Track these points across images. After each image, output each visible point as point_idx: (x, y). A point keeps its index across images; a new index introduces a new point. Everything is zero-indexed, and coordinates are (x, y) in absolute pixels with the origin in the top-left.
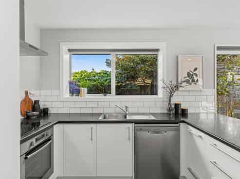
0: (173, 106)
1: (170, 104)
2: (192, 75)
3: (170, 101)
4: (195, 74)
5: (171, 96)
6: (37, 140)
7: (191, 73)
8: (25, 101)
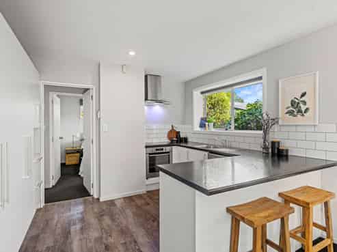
2: (298, 103)
4: (302, 101)
6: (157, 150)
7: (297, 101)
8: (171, 131)
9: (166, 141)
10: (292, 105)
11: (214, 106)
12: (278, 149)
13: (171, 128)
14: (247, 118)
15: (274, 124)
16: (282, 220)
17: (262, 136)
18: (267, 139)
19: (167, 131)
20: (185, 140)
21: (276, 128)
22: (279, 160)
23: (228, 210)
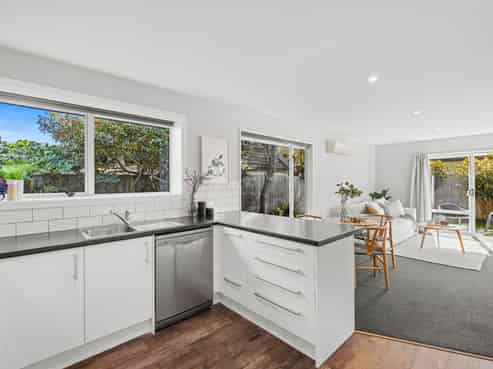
0: (197, 206)
1: (192, 203)
3: (193, 199)
4: (220, 162)
5: (194, 191)
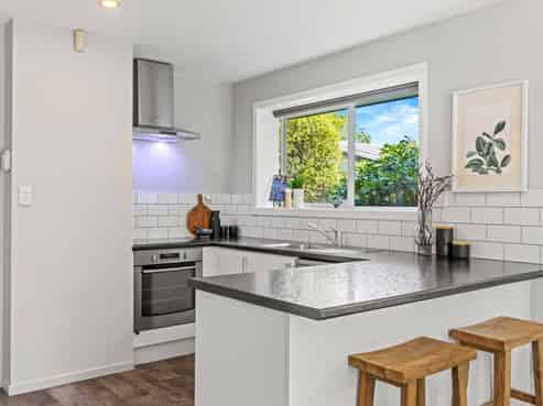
2: (491, 145)
4: (497, 141)
6: (162, 256)
7: (488, 140)
8: (195, 210)
9: (182, 234)
10: (479, 150)
11: (300, 148)
12: (450, 245)
13: (195, 202)
14: (381, 179)
15: (442, 190)
16: (455, 370)
17: (416, 218)
18: (427, 223)
19: (185, 211)
20: (233, 233)
21: (445, 198)
22: (450, 268)
23: (352, 360)
